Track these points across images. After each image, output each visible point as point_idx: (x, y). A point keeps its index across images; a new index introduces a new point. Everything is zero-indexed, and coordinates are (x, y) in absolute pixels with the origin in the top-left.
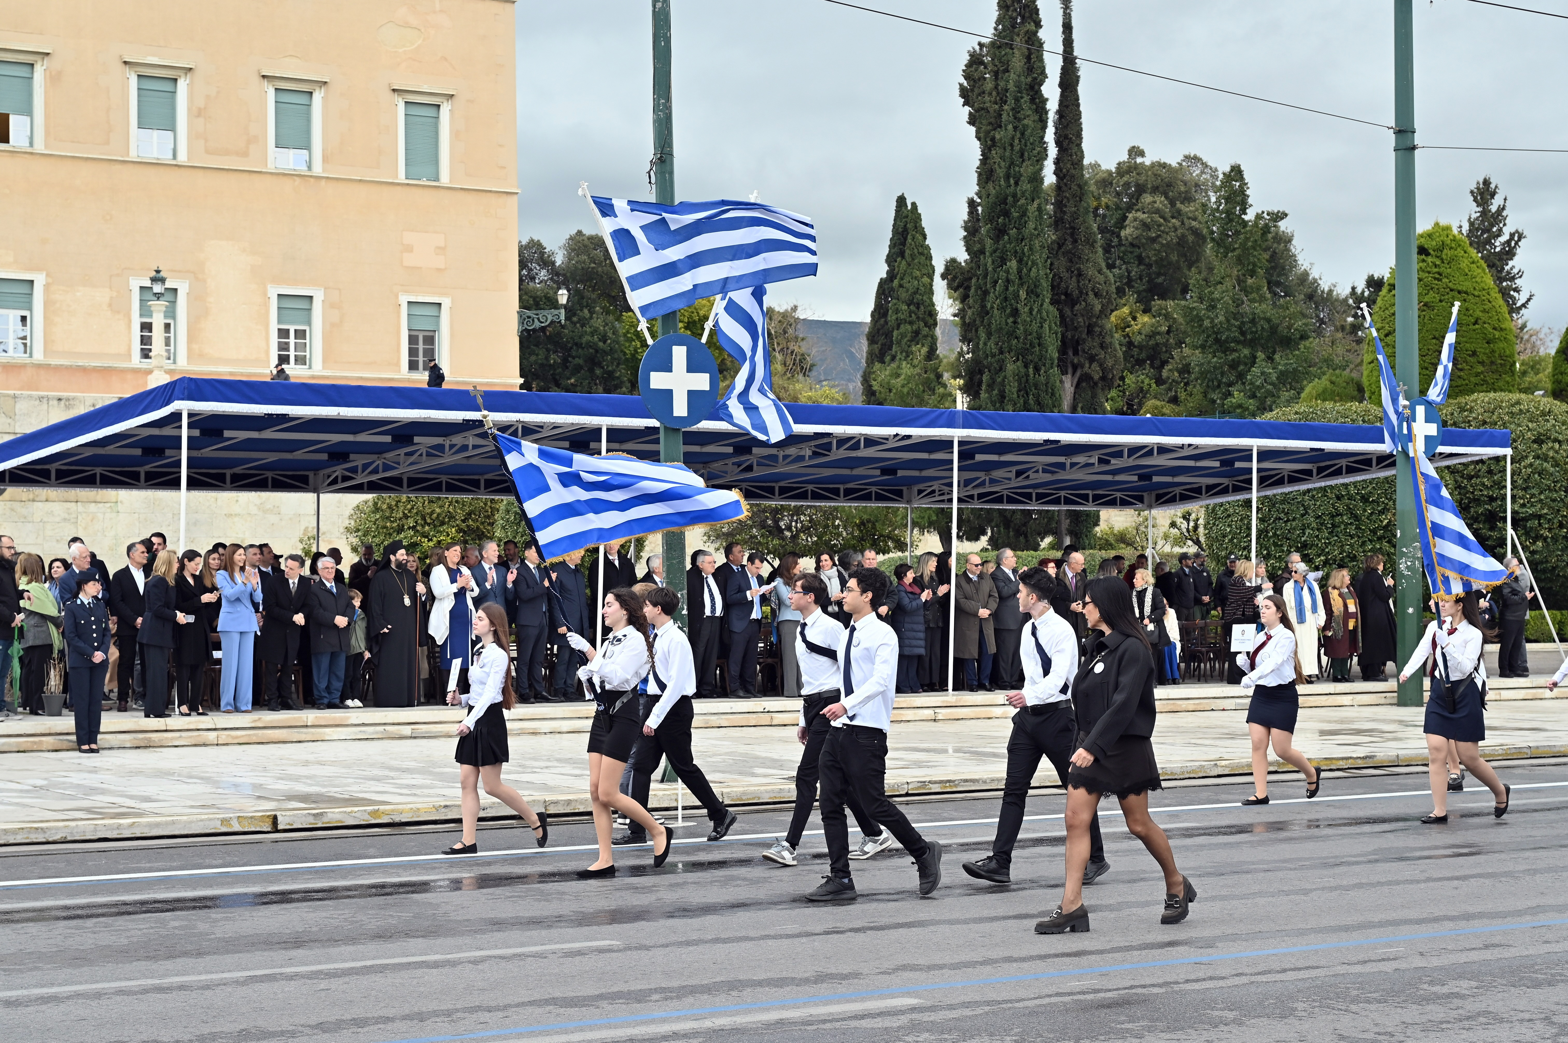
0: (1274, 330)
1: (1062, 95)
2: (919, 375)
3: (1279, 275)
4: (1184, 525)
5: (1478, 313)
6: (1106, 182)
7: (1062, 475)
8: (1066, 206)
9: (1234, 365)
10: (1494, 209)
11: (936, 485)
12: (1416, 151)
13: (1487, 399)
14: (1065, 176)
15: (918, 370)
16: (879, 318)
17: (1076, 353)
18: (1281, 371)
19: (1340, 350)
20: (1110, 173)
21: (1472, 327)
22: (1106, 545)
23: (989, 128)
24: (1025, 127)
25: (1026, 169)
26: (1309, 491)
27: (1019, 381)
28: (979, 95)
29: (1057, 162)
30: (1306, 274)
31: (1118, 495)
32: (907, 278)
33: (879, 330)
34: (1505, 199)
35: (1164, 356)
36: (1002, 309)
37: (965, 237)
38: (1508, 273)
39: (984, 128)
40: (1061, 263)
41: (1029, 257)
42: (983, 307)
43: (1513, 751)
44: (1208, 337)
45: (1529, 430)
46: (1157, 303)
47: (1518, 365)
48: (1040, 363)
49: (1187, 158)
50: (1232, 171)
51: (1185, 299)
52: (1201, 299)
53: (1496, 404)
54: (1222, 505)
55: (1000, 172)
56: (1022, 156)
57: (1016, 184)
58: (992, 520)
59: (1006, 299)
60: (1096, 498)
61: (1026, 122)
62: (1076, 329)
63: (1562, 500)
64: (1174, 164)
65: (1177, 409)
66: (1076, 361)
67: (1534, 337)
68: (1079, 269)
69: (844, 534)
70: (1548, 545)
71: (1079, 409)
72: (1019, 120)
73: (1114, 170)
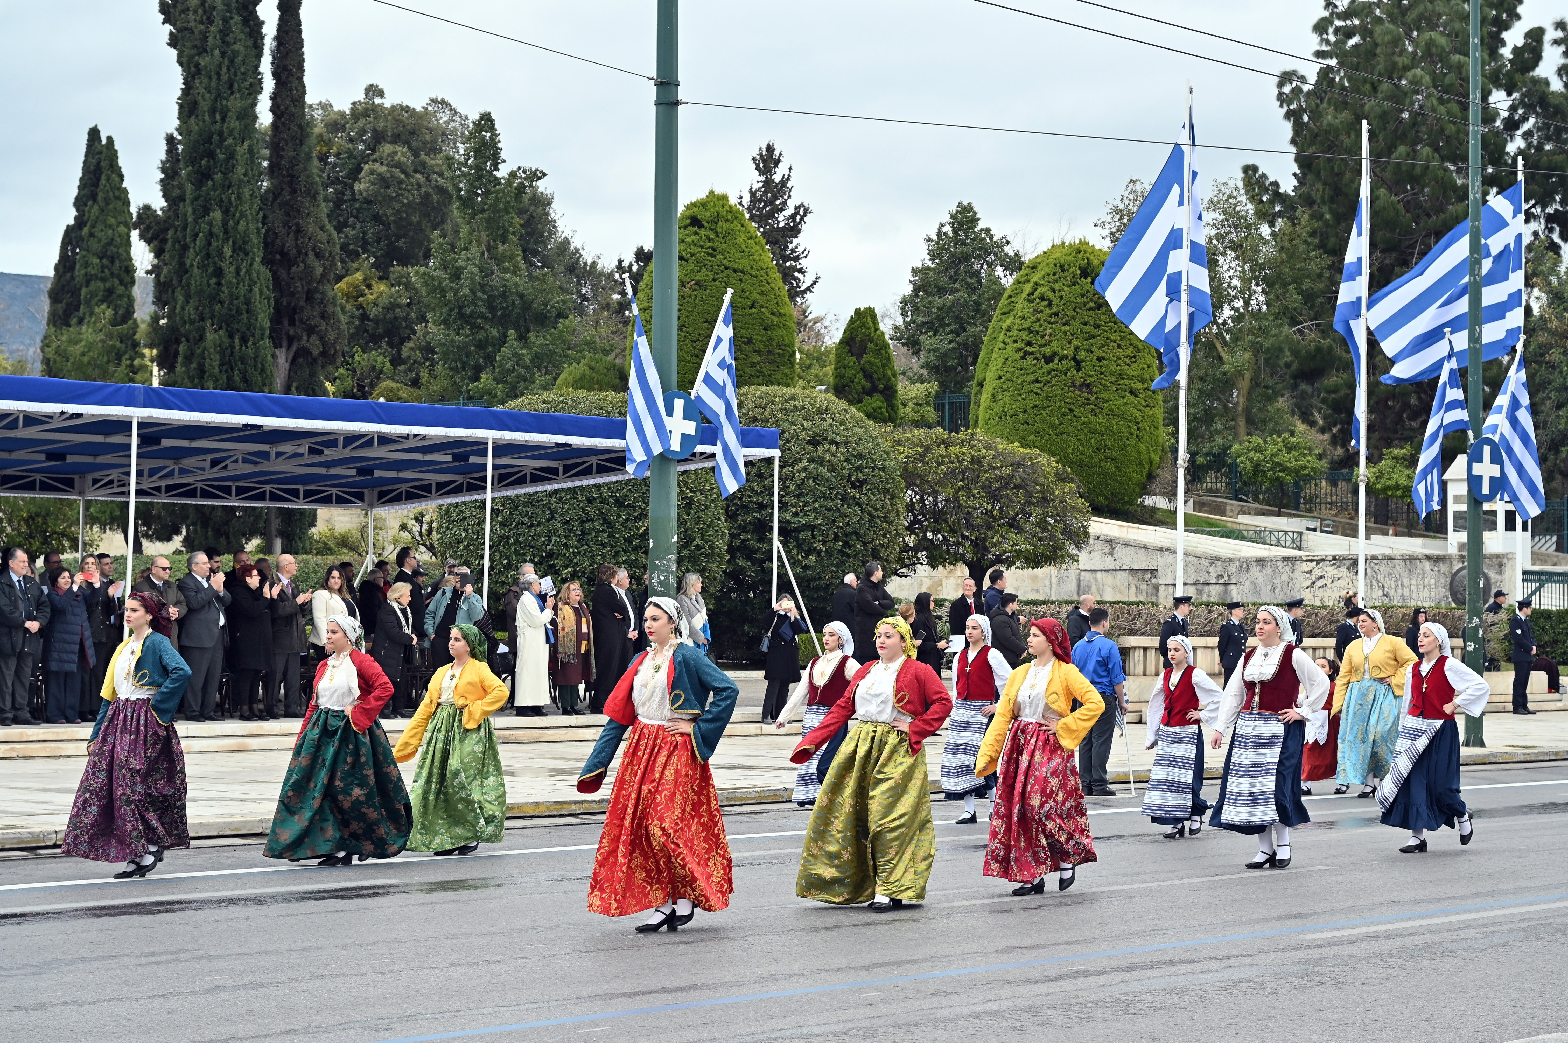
0: (527, 306)
1: (281, 19)
2: (102, 341)
3: (537, 243)
4: (416, 528)
5: (755, 296)
6: (337, 124)
7: (265, 467)
8: (283, 150)
9: (481, 345)
10: (777, 178)
11: (114, 475)
12: (680, 108)
13: (758, 393)
14: (282, 114)
15: (101, 336)
16: (65, 273)
17: (292, 323)
18: (536, 353)
19: (604, 331)
20: (342, 114)
21: (747, 311)
22: (325, 549)
23: (194, 51)
24: (235, 53)
25: (234, 103)
26: (556, 491)
27: (222, 353)
28: (183, 12)
29: (274, 97)
30: (566, 242)
31: (334, 491)
32: (99, 226)
33: (63, 286)
34: (790, 169)
35: (404, 333)
36: (203, 267)
37: (162, 180)
38: (793, 251)
39: (187, 51)
40: (277, 217)
41: (237, 207)
42: (182, 264)
43: (768, 793)
44: (451, 310)
45: (804, 429)
46: (397, 269)
47: (798, 356)
48: (248, 333)
49: (434, 101)
50: (482, 118)
51: (427, 266)
52: (444, 266)
53: (769, 398)
54: (456, 505)
55: (204, 106)
56: (231, 87)
57: (223, 120)
58: (188, 517)
59: (208, 256)
60: (308, 494)
61: (236, 47)
62: (293, 294)
63: (838, 509)
64: (419, 109)
65: (416, 392)
66: (292, 332)
67: (818, 325)
68: (298, 225)
69: (9, 529)
70: (822, 560)
71: (293, 389)
72: (228, 44)
73: (348, 112)
